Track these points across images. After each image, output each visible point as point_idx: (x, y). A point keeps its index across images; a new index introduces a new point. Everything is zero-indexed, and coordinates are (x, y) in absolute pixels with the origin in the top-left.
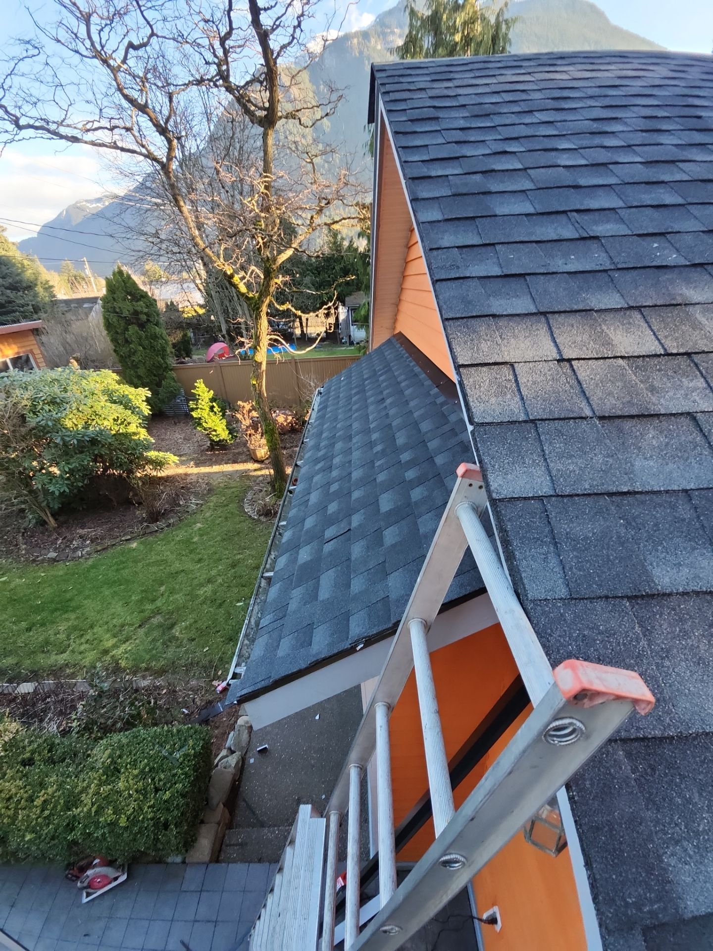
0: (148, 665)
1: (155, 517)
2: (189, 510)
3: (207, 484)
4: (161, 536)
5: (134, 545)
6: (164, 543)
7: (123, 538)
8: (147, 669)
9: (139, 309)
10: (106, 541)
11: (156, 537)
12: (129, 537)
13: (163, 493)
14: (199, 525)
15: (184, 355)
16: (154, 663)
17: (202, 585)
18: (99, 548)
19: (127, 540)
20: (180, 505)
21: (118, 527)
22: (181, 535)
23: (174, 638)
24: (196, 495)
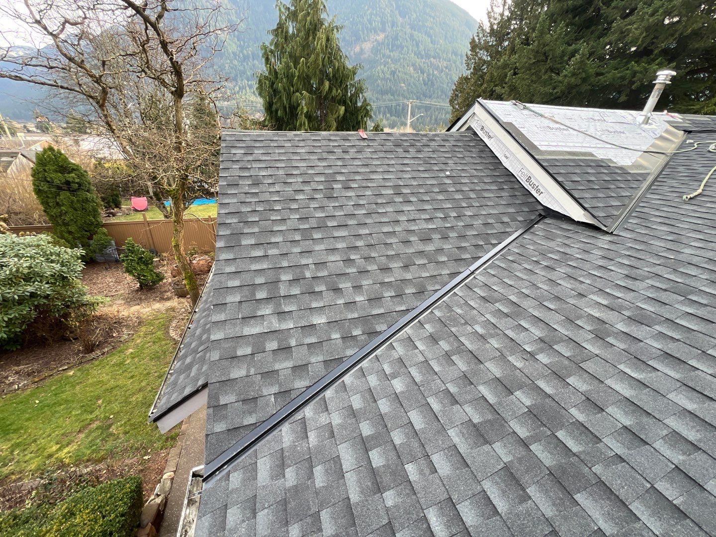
0: (89, 457)
1: (90, 348)
2: (122, 339)
3: (137, 318)
4: (97, 363)
5: (71, 373)
6: (100, 367)
7: (61, 369)
8: (88, 461)
9: (71, 180)
10: (44, 373)
11: (92, 364)
12: (66, 367)
13: (97, 328)
14: (131, 350)
15: (113, 206)
16: (95, 455)
17: (134, 394)
18: (36, 380)
19: (64, 370)
20: (113, 337)
21: (54, 361)
22: (115, 359)
23: (112, 434)
24: (128, 326)
